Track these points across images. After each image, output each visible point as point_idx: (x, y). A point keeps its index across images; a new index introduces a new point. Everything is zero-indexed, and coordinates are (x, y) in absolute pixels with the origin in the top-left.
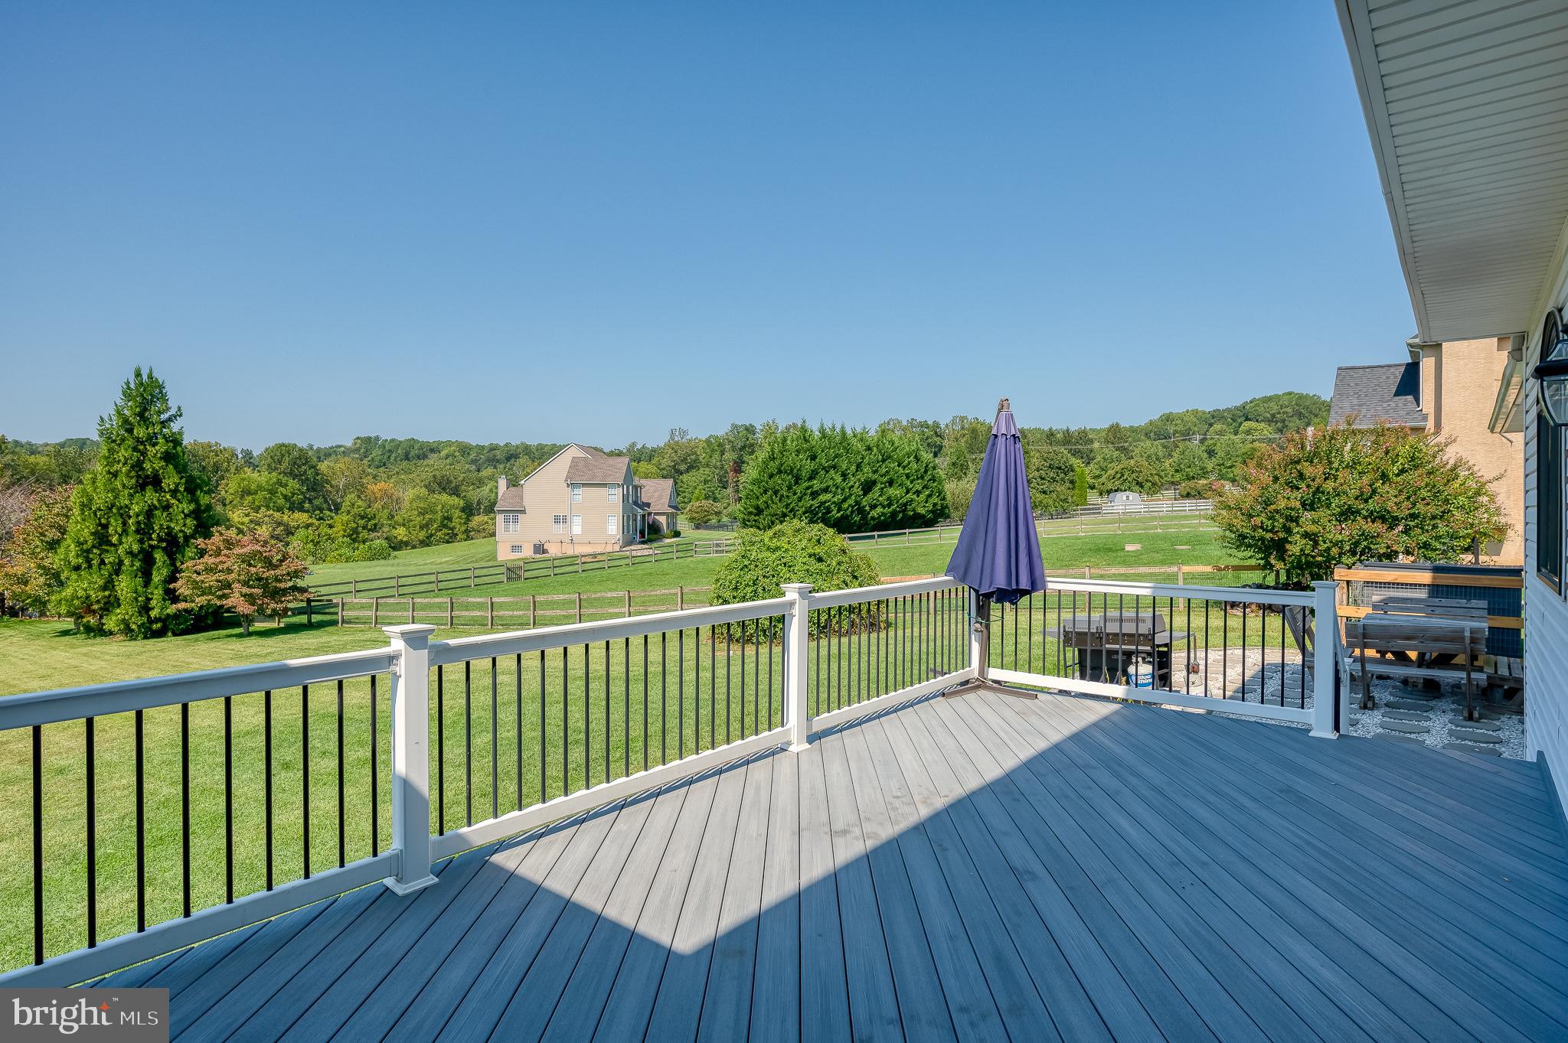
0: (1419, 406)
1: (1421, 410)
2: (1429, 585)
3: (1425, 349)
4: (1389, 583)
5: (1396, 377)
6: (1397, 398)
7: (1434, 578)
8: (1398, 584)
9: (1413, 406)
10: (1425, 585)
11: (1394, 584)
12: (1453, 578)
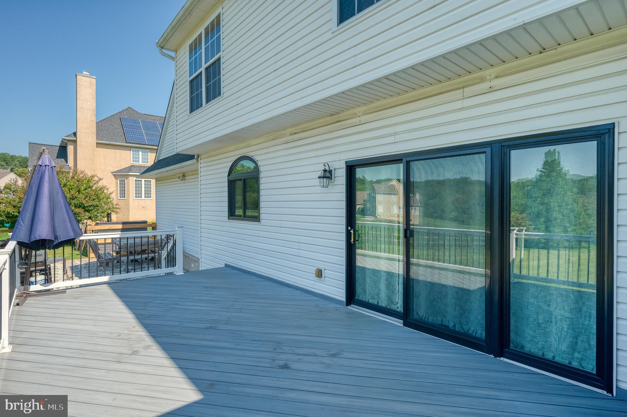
0: (67, 163)
1: (68, 165)
2: (121, 229)
3: (69, 142)
4: (108, 230)
5: (56, 150)
6: (57, 159)
7: (123, 226)
8: (111, 229)
9: (64, 163)
10: (119, 229)
11: (109, 230)
12: (128, 226)
